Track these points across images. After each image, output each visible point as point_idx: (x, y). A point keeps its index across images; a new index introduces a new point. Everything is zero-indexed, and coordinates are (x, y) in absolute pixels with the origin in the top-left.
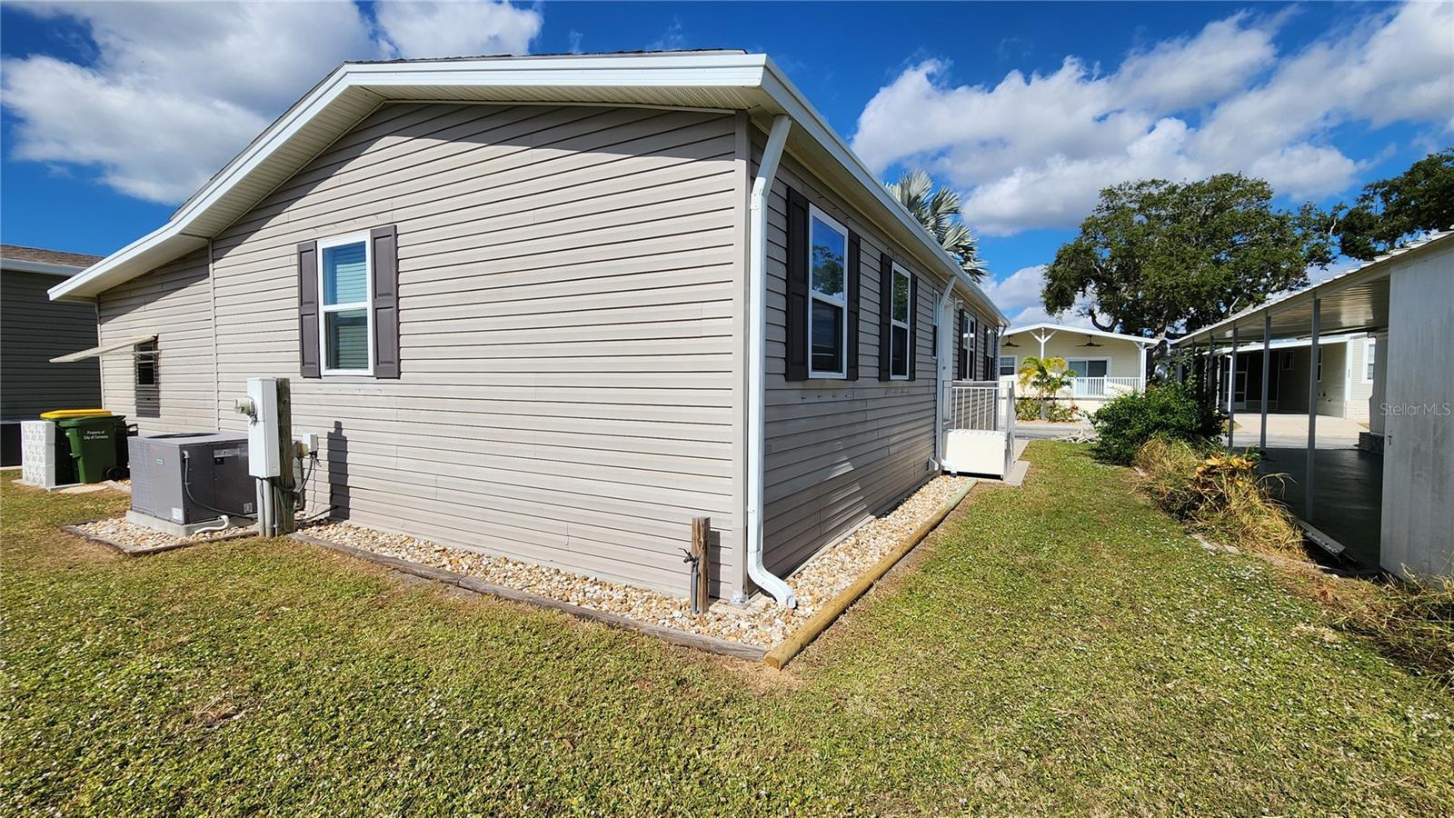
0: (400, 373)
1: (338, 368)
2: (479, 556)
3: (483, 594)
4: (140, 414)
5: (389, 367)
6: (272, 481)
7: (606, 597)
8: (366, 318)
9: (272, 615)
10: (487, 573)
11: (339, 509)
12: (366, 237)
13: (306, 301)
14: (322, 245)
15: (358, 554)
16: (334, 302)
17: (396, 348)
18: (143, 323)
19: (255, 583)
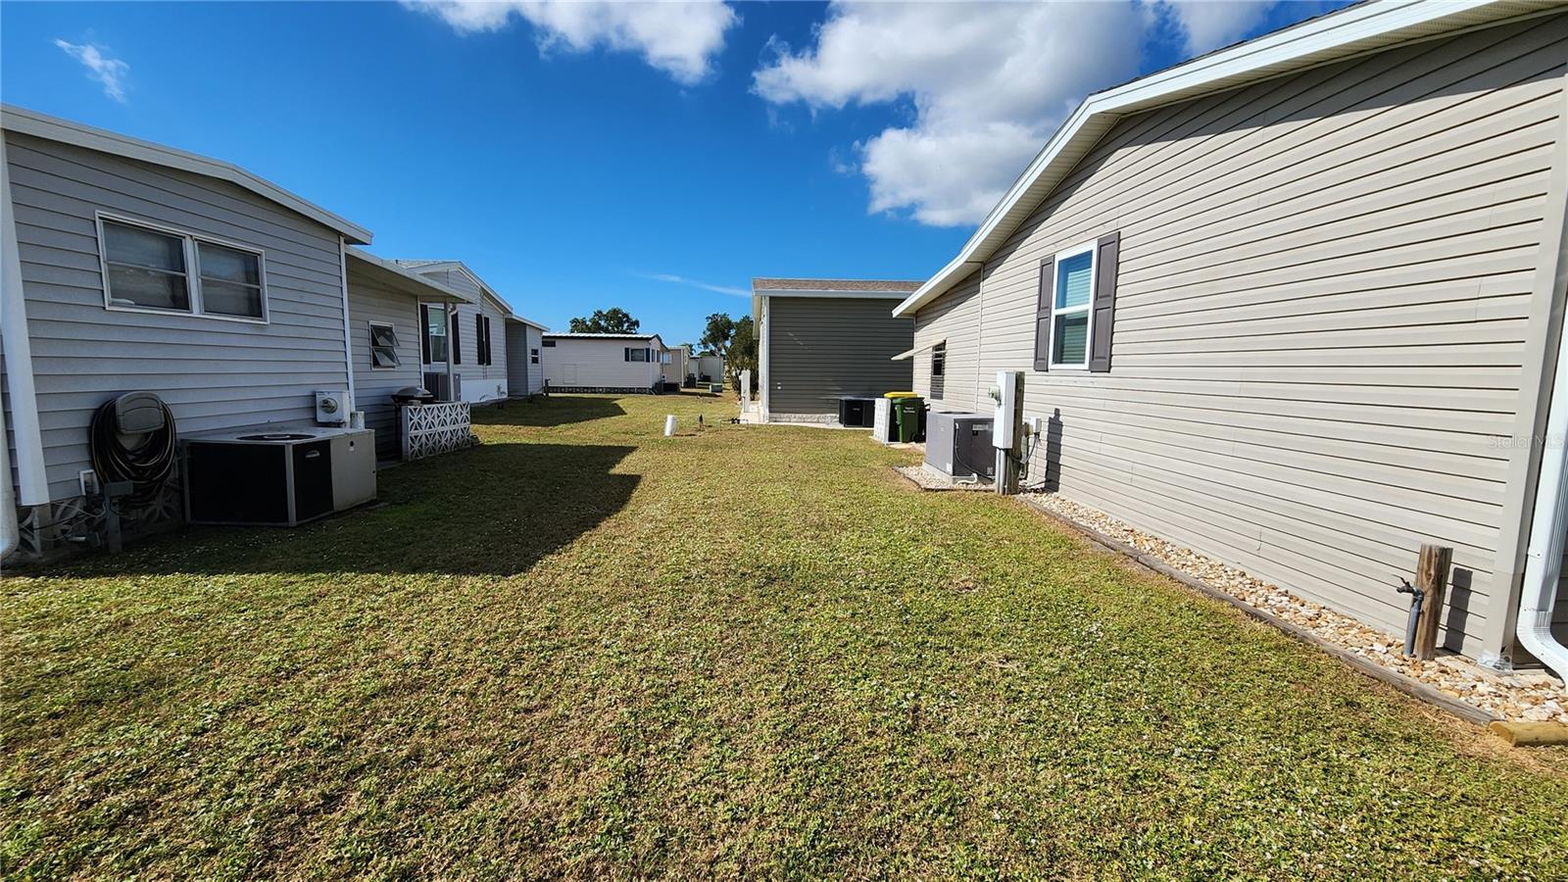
0: (1110, 367)
1: (1061, 363)
2: (1163, 543)
3: (1159, 573)
4: (932, 397)
5: (1102, 363)
6: (1006, 451)
7: (1292, 610)
8: (1087, 318)
9: (998, 544)
10: (1167, 557)
11: (1052, 483)
12: (1093, 246)
13: (1043, 307)
14: (1059, 257)
15: (1061, 519)
16: (1064, 306)
17: (1109, 344)
18: (939, 330)
19: (990, 522)
